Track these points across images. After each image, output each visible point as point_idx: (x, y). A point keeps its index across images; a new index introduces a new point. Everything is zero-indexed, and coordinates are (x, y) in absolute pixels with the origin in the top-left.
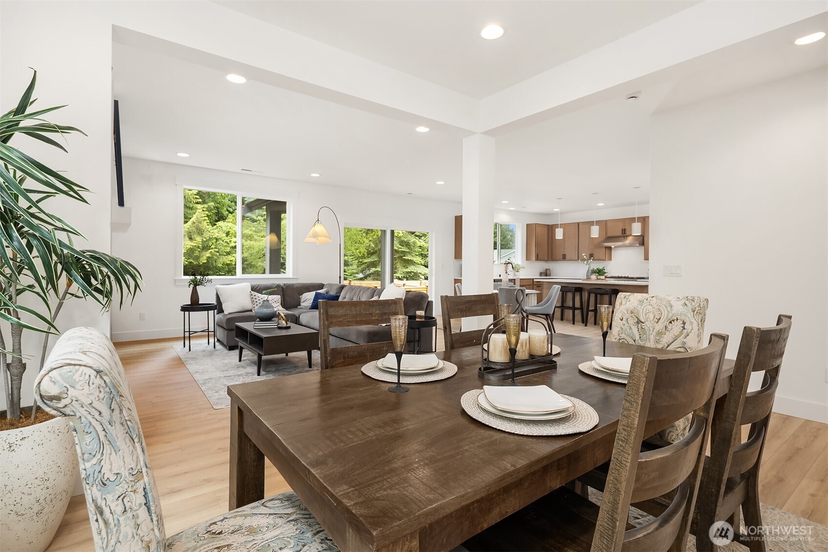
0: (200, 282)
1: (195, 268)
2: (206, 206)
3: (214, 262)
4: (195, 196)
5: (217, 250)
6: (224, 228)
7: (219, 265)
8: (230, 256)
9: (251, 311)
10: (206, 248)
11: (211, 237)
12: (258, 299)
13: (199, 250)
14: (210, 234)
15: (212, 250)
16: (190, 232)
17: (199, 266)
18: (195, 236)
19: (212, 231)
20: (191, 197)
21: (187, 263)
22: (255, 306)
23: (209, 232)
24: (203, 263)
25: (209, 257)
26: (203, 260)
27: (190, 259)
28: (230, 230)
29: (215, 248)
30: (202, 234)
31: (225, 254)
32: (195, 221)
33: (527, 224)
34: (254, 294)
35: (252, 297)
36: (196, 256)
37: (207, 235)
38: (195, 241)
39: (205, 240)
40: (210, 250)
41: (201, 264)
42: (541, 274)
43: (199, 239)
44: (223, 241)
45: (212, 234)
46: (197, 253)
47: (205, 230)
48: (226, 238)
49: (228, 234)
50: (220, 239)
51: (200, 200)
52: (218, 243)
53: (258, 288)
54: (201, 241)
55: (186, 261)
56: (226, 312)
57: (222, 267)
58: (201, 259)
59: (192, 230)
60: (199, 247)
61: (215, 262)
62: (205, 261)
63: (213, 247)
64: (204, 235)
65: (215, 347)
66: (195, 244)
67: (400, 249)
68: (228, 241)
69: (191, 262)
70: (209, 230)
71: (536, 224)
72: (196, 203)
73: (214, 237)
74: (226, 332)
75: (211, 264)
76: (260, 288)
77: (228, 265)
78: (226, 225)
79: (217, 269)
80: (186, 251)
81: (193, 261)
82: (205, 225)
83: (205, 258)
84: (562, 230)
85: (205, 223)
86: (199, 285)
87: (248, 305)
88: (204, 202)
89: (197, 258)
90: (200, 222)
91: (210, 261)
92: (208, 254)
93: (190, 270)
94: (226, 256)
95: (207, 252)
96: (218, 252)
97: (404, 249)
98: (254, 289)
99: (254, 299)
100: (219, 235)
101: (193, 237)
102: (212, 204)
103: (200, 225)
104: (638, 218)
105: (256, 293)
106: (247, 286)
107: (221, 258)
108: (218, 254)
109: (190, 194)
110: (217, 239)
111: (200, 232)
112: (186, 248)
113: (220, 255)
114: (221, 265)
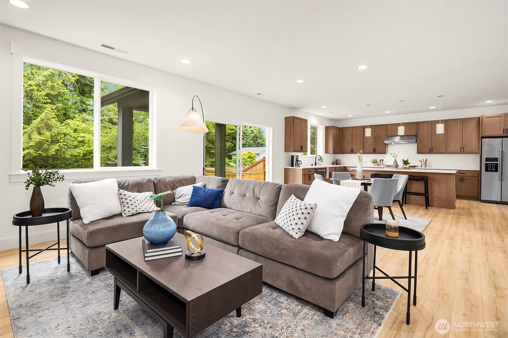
0: (45, 179)
1: (44, 159)
2: (54, 107)
3: (62, 154)
4: (44, 97)
5: (65, 144)
6: (72, 125)
7: (67, 157)
8: (77, 149)
9: (120, 215)
10: (54, 141)
11: (60, 132)
12: (129, 199)
13: (48, 143)
14: (59, 129)
15: (61, 144)
16: (39, 128)
17: (48, 157)
18: (44, 131)
19: (60, 128)
20: (40, 97)
21: (35, 154)
22: (125, 208)
23: (58, 128)
24: (52, 155)
25: (58, 150)
26: (52, 152)
27: (39, 151)
28: (77, 127)
29: (64, 142)
30: (51, 130)
31: (73, 147)
32: (44, 118)
33: (326, 127)
34: (123, 193)
35: (121, 196)
36: (45, 148)
37: (55, 131)
38: (44, 136)
39: (53, 134)
40: (59, 144)
41: (50, 155)
42: (333, 164)
43: (48, 134)
44: (71, 136)
45: (61, 130)
46: (45, 146)
47: (54, 126)
48: (74, 134)
49: (75, 131)
50: (68, 134)
51: (50, 101)
52: (66, 137)
53: (126, 184)
54: (49, 135)
55: (35, 153)
56: (86, 221)
57: (70, 158)
58: (50, 151)
59: (41, 126)
60: (47, 141)
61: (64, 154)
62: (54, 153)
63: (61, 140)
64: (53, 131)
65: (69, 270)
66: (44, 138)
67: (208, 146)
68: (76, 136)
69: (40, 154)
70: (58, 126)
71: (333, 126)
72: (44, 103)
73: (62, 132)
74: (87, 251)
75: (59, 155)
76: (128, 185)
77: (75, 156)
78: (74, 123)
79: (65, 160)
80: (34, 144)
81: (42, 153)
82: (54, 122)
83: (54, 150)
84: (370, 129)
85: (54, 120)
86: (43, 184)
87: (116, 208)
88: (52, 103)
89: (46, 150)
90: (49, 119)
91: (59, 153)
92: (56, 147)
93: (39, 160)
94: (74, 149)
95: (56, 145)
96: (66, 145)
97: (210, 145)
98: (121, 186)
99: (124, 200)
100: (67, 131)
101: (42, 132)
102: (60, 105)
103: (49, 121)
104: (441, 120)
105: (126, 192)
106: (112, 183)
107: (69, 150)
108: (66, 147)
109: (39, 95)
110: (65, 135)
111: (49, 128)
112: (35, 141)
113: (68, 148)
114: (69, 157)
